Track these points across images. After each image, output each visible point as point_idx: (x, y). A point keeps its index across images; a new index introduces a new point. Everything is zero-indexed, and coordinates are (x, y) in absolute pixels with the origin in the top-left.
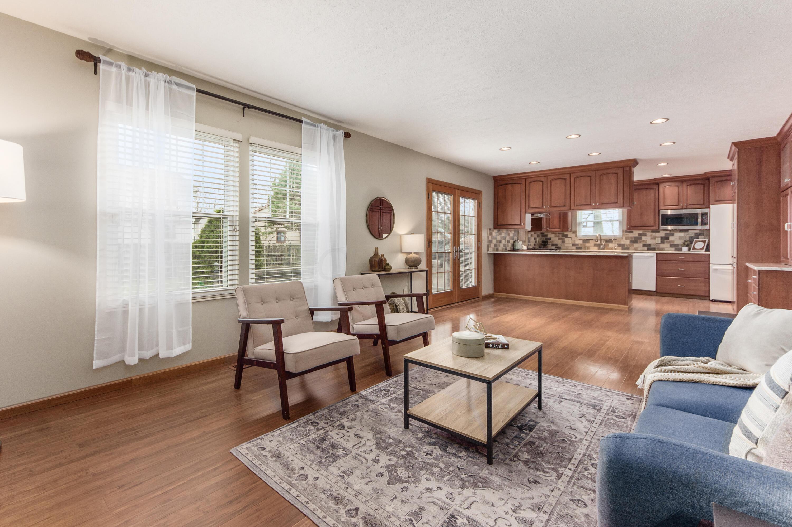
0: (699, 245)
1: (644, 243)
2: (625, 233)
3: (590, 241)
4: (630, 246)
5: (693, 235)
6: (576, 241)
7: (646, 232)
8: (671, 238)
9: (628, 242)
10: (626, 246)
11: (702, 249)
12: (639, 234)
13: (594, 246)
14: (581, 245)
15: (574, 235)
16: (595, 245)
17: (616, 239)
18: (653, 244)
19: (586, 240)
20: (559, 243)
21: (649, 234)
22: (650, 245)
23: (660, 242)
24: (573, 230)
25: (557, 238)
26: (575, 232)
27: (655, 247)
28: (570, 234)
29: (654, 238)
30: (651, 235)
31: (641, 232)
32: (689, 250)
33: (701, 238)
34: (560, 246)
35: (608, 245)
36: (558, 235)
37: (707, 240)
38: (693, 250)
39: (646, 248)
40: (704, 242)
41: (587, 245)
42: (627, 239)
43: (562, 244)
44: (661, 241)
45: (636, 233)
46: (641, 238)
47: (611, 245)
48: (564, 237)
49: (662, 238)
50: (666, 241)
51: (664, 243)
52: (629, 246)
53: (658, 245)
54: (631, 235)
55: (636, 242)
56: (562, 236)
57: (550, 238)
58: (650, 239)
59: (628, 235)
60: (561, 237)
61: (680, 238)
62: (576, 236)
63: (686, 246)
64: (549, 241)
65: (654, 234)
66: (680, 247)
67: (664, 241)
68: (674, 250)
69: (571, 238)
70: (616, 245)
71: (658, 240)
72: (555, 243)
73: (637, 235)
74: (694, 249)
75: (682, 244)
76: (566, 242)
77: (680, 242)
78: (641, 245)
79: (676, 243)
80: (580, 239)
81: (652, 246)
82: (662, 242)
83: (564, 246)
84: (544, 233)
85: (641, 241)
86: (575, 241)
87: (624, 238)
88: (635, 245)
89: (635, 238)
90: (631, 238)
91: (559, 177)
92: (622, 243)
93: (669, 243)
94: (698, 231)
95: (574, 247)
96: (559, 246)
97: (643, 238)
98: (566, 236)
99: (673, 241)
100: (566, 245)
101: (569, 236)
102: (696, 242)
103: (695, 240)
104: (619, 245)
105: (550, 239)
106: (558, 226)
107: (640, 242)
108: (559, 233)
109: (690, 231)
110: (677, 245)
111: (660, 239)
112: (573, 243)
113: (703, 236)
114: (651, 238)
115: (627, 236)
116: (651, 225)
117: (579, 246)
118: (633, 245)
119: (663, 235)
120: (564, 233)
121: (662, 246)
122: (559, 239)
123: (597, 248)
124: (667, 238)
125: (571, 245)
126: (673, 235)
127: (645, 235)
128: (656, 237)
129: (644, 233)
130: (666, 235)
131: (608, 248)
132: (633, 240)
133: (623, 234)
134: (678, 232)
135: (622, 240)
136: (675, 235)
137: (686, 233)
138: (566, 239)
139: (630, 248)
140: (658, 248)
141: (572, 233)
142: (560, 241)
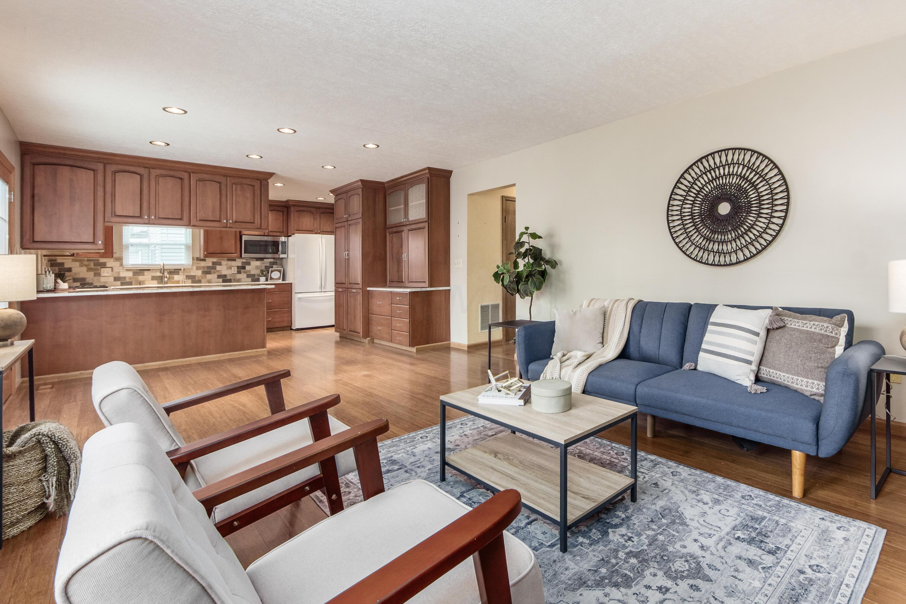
0: (276, 275)
2: (195, 261)
3: (146, 273)
4: (202, 278)
5: (268, 265)
6: (121, 273)
7: (221, 260)
8: (248, 268)
9: (199, 273)
10: (197, 279)
11: (279, 279)
12: (214, 263)
13: (152, 280)
14: (130, 278)
15: (117, 264)
16: (153, 278)
17: (183, 270)
18: (230, 275)
19: (139, 271)
20: (89, 276)
21: (224, 262)
22: (225, 276)
23: (236, 273)
24: (116, 255)
25: (85, 269)
26: (120, 259)
27: (232, 278)
28: (110, 262)
29: (230, 268)
30: (227, 264)
31: (215, 260)
32: (267, 280)
33: (275, 267)
34: (91, 283)
35: (173, 278)
36: (86, 263)
37: (282, 269)
38: (270, 280)
39: (221, 280)
40: (280, 271)
41: (141, 278)
42: (198, 268)
43: (96, 278)
45: (209, 262)
46: (215, 268)
47: (176, 277)
48: (99, 267)
49: (238, 267)
50: (242, 270)
51: (240, 273)
52: (201, 279)
53: (235, 276)
54: (203, 264)
55: (209, 273)
56: (95, 265)
57: (71, 268)
58: (226, 269)
59: (200, 263)
60: (92, 266)
61: (257, 267)
62: (122, 265)
63: (264, 276)
64: (67, 274)
65: (230, 262)
66: (256, 277)
68: (250, 281)
69: (112, 268)
70: (184, 277)
71: (234, 270)
72: (81, 276)
73: (210, 265)
74: (271, 278)
75: (259, 274)
76: (102, 275)
77: (256, 272)
78: (215, 276)
79: (252, 273)
80: (127, 270)
81: (228, 277)
82: (239, 272)
83: (98, 280)
84: (56, 260)
85: (215, 271)
86: (119, 273)
87: (195, 268)
88: (209, 276)
89: (208, 267)
90: (204, 267)
91: (171, 173)
92: (192, 274)
93: (245, 273)
94: (271, 260)
95: (119, 283)
96: (89, 280)
97: (218, 268)
98: (104, 265)
99: (250, 271)
100: (103, 280)
101: (108, 265)
102: (272, 272)
103: (270, 269)
104: (188, 277)
105: (70, 270)
107: (214, 273)
108: (88, 260)
109: (265, 260)
110: (254, 275)
111: (236, 268)
112: (116, 275)
113: (277, 265)
114: (227, 268)
115: (198, 265)
116: (227, 252)
117: (127, 280)
118: (206, 277)
119: (240, 265)
120: (98, 260)
121: (239, 276)
122: (89, 270)
123: (156, 282)
124: (244, 268)
125: (112, 279)
126: (249, 264)
127: (220, 264)
128: (233, 266)
129: (219, 261)
130: (242, 264)
131: (172, 281)
132: (206, 270)
133: (193, 263)
134: (253, 261)
135: (192, 271)
136: (251, 264)
137: (262, 262)
138: (102, 269)
139: (202, 280)
140: (234, 279)
141: (114, 261)
142: (92, 273)
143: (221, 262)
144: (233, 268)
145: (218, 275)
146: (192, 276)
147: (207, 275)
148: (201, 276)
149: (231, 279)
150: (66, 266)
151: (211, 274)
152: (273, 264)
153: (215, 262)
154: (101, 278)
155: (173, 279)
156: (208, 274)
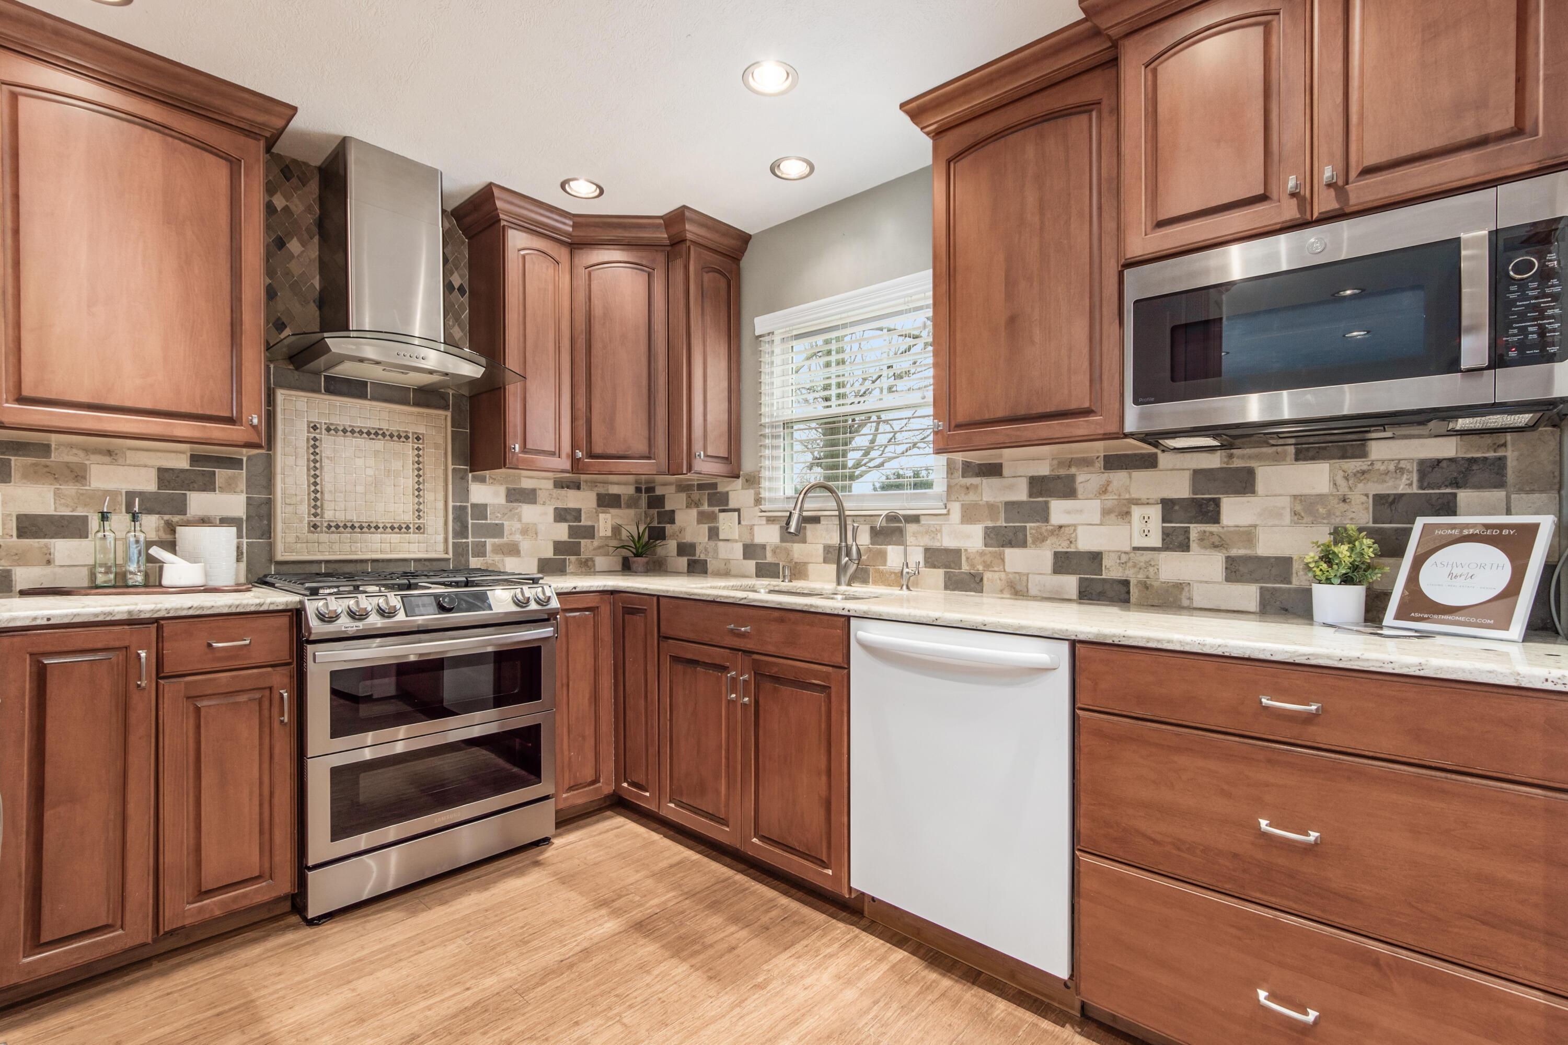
0: (1463, 575)
1: (1063, 546)
2: (961, 480)
4: (988, 566)
5: (1407, 485)
6: (757, 530)
8: (1237, 509)
10: (965, 567)
12: (1038, 485)
13: (826, 560)
14: (775, 550)
15: (749, 495)
16: (831, 554)
17: (915, 519)
18: (1120, 554)
19: (794, 525)
20: (701, 538)
21: (1086, 480)
22: (1096, 557)
23: (1155, 540)
24: (747, 466)
25: (694, 513)
26: (753, 481)
27: (1130, 574)
28: (736, 492)
29: (1123, 511)
30: (1104, 490)
31: (1042, 466)
32: (1374, 612)
34: (703, 557)
37: (1545, 522)
38: (1401, 615)
39: (1070, 583)
41: (799, 551)
42: (968, 516)
43: (712, 543)
44: (1166, 534)
45: (1016, 479)
46: (1043, 514)
47: (894, 555)
48: (716, 509)
49: (1169, 507)
50: (1195, 530)
51: (1185, 547)
52: (981, 568)
53: (1148, 564)
54: (989, 492)
55: (1015, 539)
56: (711, 502)
58: (1097, 518)
59: (974, 490)
61: (1306, 508)
62: (758, 501)
63: (1347, 580)
64: (667, 529)
65: (1119, 477)
66: (1298, 580)
67: (1187, 531)
69: (738, 510)
70: (917, 556)
71: (1147, 526)
72: (688, 538)
73: (1021, 494)
75: (1312, 555)
77: (1295, 544)
78: (1045, 556)
79: (1267, 546)
80: (771, 520)
81: (1112, 571)
82: (1177, 539)
83: (716, 551)
85: (1044, 527)
86: (751, 528)
87: (956, 509)
88: (1014, 558)
89: (1012, 509)
90: (992, 508)
92: (948, 542)
93: (1215, 546)
94: (1447, 448)
95: (753, 564)
96: (700, 555)
97: (1059, 510)
98: (726, 502)
99: (1248, 535)
100: (723, 549)
101: (732, 504)
102: (1435, 543)
103: (1420, 522)
104: (932, 557)
105: (672, 518)
106: (640, 446)
107: (1040, 539)
108: (701, 488)
110: (1282, 567)
111: (1155, 513)
112: (748, 538)
113: (1499, 483)
114: (1106, 512)
115: (972, 499)
116: (1074, 406)
117: (770, 558)
119: (1181, 489)
121: (1175, 567)
122: (701, 517)
124: (1209, 511)
125: (738, 550)
126: (1246, 478)
127: (1067, 489)
128: (1132, 502)
129: (1063, 472)
130: (1195, 489)
131: (881, 573)
132: (1001, 523)
133: (949, 487)
134: (1278, 459)
135: (945, 530)
136: (1260, 486)
137: (1353, 465)
138: (722, 516)
139: (987, 576)
140: (1145, 586)
141: (743, 489)
142: (705, 528)
143: (1072, 478)
144: (1134, 509)
145: (1056, 554)
146: (947, 551)
147: (1009, 552)
148: (982, 554)
149: (1126, 583)
150: (668, 507)
151: (1024, 544)
152: (1457, 484)
153: (1043, 478)
154: (721, 544)
155: (884, 563)
156: (1010, 544)
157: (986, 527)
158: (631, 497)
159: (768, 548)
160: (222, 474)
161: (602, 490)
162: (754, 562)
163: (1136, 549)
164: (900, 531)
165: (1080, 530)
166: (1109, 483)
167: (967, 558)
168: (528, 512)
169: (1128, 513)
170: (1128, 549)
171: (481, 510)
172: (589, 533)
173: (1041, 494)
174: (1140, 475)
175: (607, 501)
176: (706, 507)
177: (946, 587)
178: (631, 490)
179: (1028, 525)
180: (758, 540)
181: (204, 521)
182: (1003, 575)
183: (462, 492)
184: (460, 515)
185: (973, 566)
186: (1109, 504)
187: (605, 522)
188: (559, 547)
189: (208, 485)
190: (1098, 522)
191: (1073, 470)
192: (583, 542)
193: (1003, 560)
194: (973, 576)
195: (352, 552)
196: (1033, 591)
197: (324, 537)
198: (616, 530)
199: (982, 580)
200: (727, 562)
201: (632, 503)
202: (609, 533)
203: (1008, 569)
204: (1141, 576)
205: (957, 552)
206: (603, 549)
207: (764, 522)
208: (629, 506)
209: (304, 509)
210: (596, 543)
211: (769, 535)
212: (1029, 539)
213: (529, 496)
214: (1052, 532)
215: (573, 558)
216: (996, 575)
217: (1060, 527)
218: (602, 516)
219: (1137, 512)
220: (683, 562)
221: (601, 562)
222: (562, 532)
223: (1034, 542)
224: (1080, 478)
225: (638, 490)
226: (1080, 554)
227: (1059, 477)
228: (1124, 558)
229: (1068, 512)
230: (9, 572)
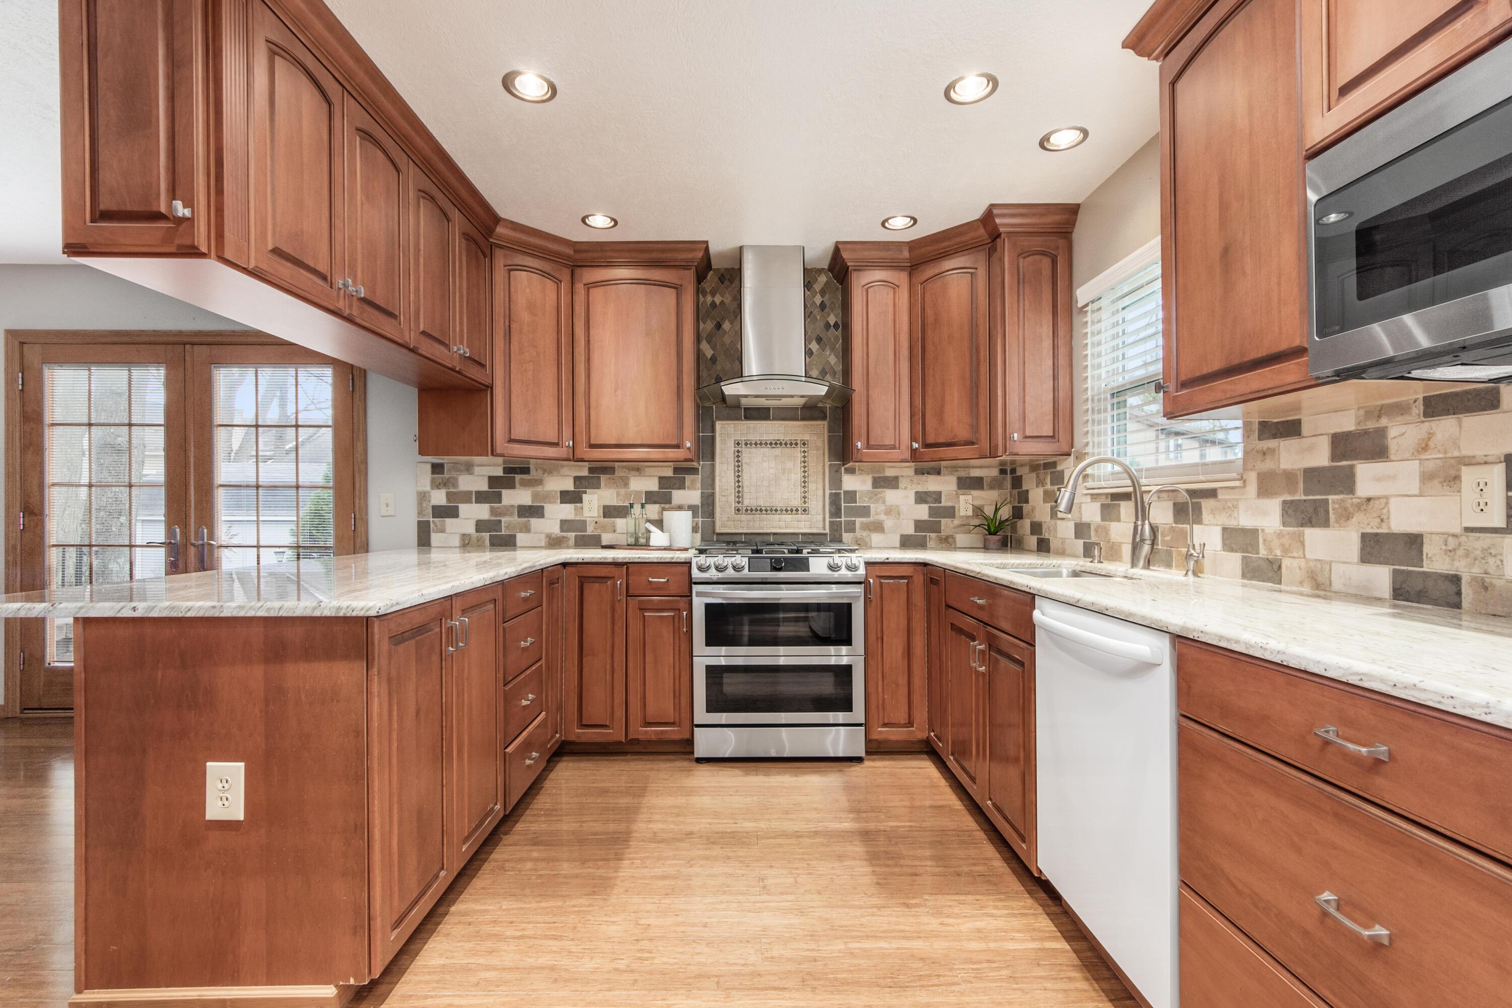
1: (1372, 527)
4: (1286, 551)
6: (1085, 507)
10: (1263, 552)
15: (1078, 474)
17: (1212, 494)
18: (1448, 536)
19: (1111, 503)
20: (1046, 517)
21: (1401, 434)
22: (1414, 541)
23: (1497, 517)
24: (1078, 442)
25: (1042, 495)
26: (1081, 458)
27: (1460, 567)
28: (1070, 470)
29: (1451, 474)
30: (1424, 447)
34: (1047, 536)
39: (1382, 577)
42: (1265, 489)
46: (1348, 483)
48: (1056, 488)
52: (1278, 553)
53: (1487, 552)
56: (1052, 480)
58: (1415, 488)
65: (1441, 428)
70: (1215, 537)
72: (1037, 518)
73: (1321, 457)
76: (1060, 512)
78: (1360, 535)
81: (1436, 562)
83: (1055, 530)
86: (1081, 507)
87: (1252, 480)
88: (1319, 542)
90: (1289, 476)
92: (1245, 520)
95: (1079, 544)
96: (1046, 532)
97: (1369, 477)
98: (1062, 482)
100: (1061, 529)
101: (1068, 481)
106: (966, 434)
107: (1346, 516)
111: (1496, 477)
114: (1427, 478)
117: (1093, 538)
122: (1046, 496)
125: (1071, 530)
128: (1470, 462)
129: (1371, 425)
132: (1300, 496)
133: (1247, 452)
135: (1242, 506)
138: (1059, 494)
139: (1286, 563)
140: (1484, 586)
141: (1074, 466)
142: (1048, 507)
143: (1382, 432)
144: (1465, 472)
145: (1364, 537)
146: (1244, 531)
147: (1310, 533)
148: (1280, 535)
149: (1455, 580)
150: (1025, 488)
151: (1325, 523)
153: (1346, 436)
154: (1059, 522)
156: (1310, 522)
157: (1284, 502)
158: (994, 479)
159: (1092, 528)
160: (689, 478)
161: (963, 474)
162: (1082, 541)
163: (1468, 530)
164: (1198, 509)
165: (1394, 503)
166: (1431, 435)
167: (1265, 540)
168: (891, 496)
169: (1457, 478)
170: (1457, 530)
171: (851, 496)
172: (950, 512)
173: (1344, 457)
174: (1474, 422)
175: (969, 484)
176: (1049, 487)
177: (1244, 576)
178: (995, 472)
179: (1331, 498)
180: (1085, 519)
181: (680, 508)
182: (1302, 563)
183: (836, 482)
184: (835, 500)
185: (1270, 550)
186: (1430, 466)
187: (966, 503)
188: (919, 525)
189: (682, 487)
190: (1417, 492)
191: (1384, 422)
192: (943, 521)
193: (1303, 544)
194: (1270, 562)
195: (761, 528)
196: (1337, 585)
197: (744, 517)
198: (978, 511)
199: (1280, 567)
200: (1063, 541)
201: (995, 484)
202: (970, 513)
203: (1308, 556)
204: (1476, 571)
205: (1253, 533)
206: (964, 527)
207: (1089, 500)
208: (992, 487)
209: (732, 498)
210: (956, 522)
211: (1091, 512)
212: (1332, 516)
213: (892, 483)
214: (1359, 507)
215: (933, 535)
216: (1296, 563)
217: (1369, 500)
218: (962, 497)
219: (1468, 475)
220: (1033, 541)
221: (961, 539)
222: (923, 512)
223: (1337, 521)
224: (1392, 432)
225: (1003, 472)
226: (1392, 537)
227: (1366, 432)
228: (1452, 543)
229: (1378, 480)
230: (600, 535)
